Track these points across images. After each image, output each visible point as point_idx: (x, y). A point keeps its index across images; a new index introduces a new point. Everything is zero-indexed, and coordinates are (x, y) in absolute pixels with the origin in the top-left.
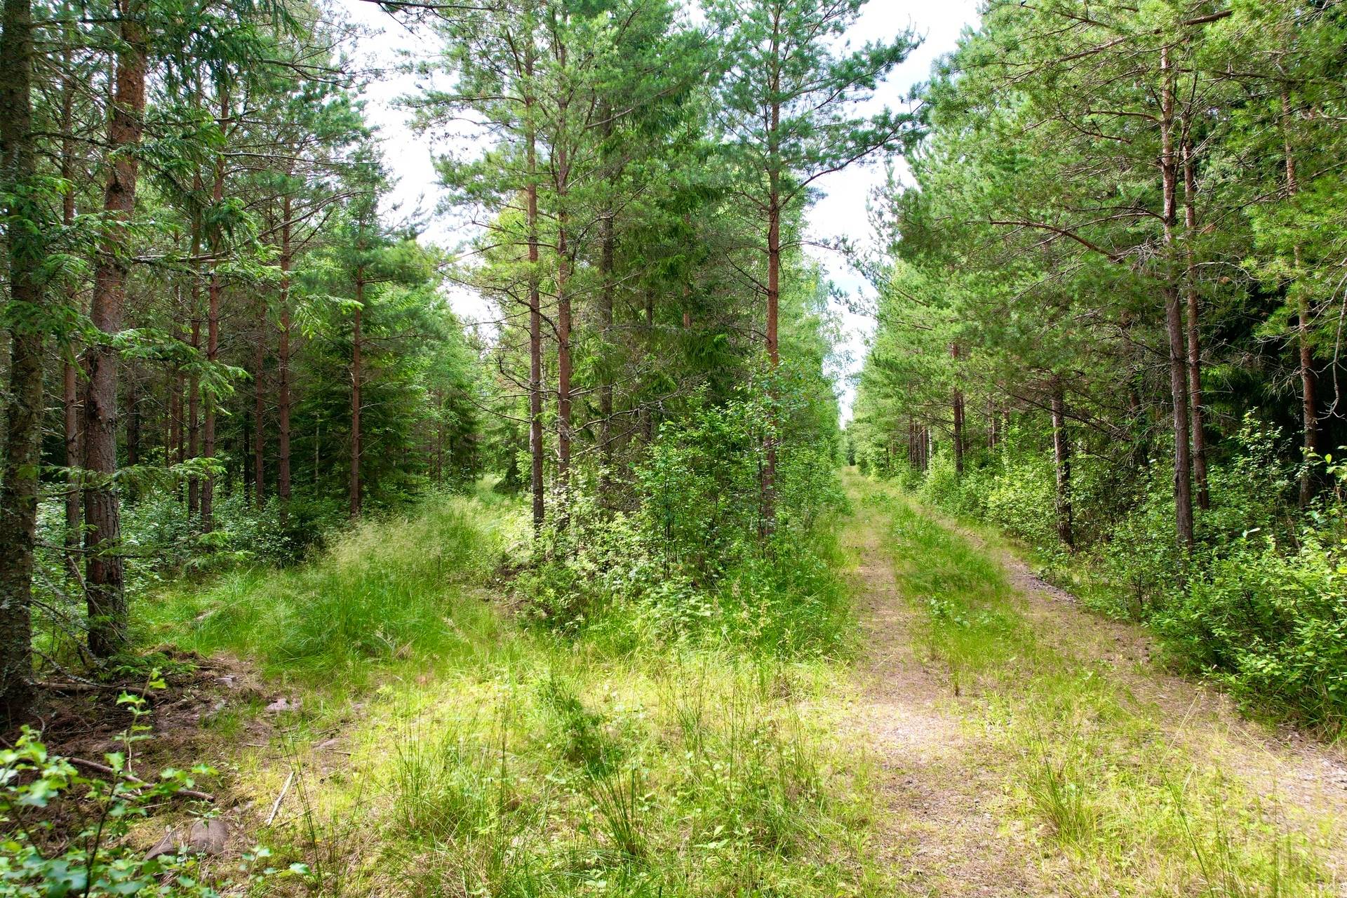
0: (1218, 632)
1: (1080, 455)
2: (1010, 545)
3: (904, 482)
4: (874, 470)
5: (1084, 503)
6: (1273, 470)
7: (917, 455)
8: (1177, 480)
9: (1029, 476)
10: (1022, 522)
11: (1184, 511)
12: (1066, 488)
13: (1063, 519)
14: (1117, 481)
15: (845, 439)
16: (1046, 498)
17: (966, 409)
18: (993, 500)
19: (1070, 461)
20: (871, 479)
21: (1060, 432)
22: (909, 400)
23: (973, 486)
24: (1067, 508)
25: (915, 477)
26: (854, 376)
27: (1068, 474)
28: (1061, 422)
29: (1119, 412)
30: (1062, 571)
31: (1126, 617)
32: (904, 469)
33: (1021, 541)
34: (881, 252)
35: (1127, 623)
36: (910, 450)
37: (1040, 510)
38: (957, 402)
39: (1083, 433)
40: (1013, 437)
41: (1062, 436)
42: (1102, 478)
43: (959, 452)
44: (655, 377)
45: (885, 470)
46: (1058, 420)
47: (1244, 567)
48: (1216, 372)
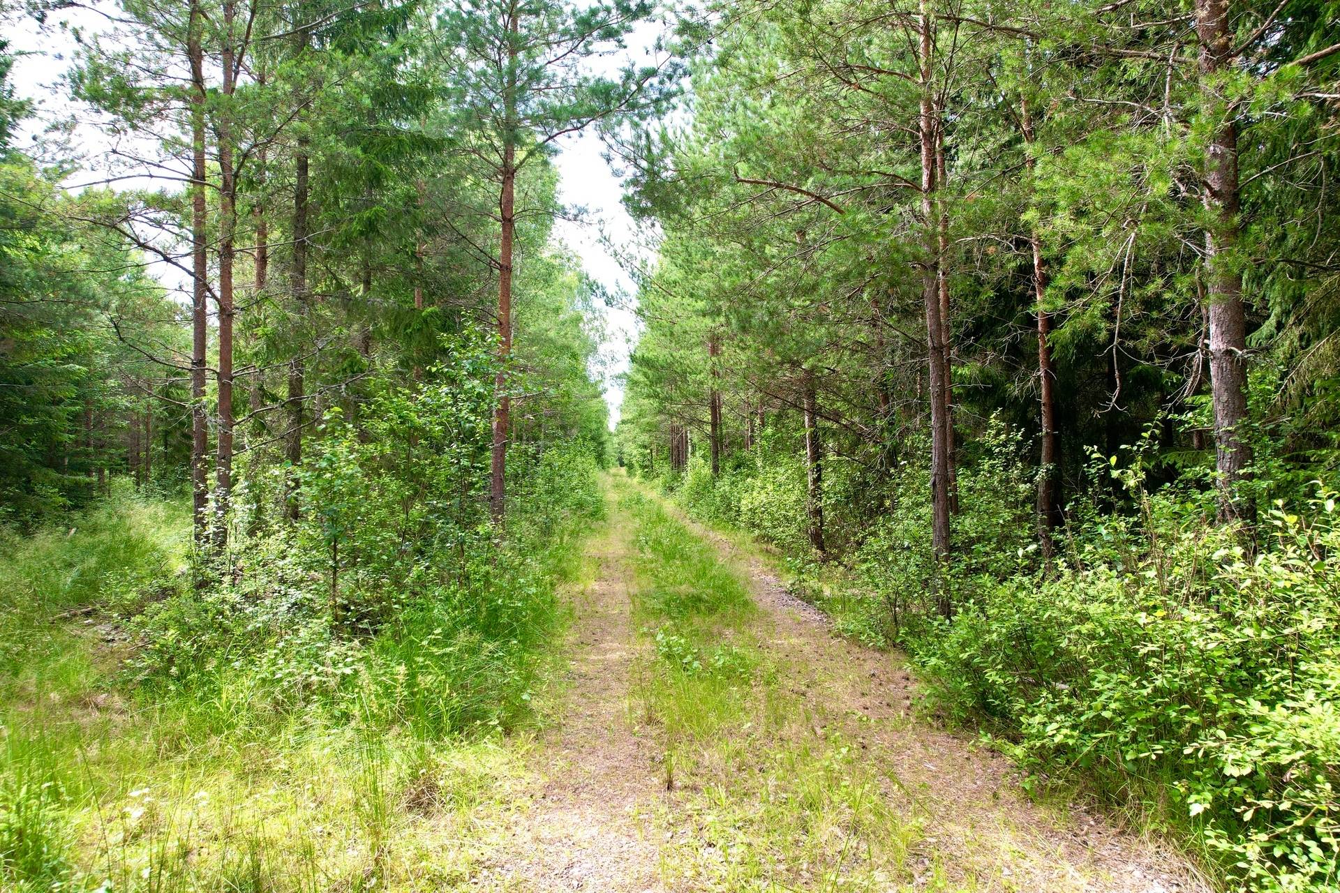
0: (992, 676)
1: (831, 457)
2: (762, 551)
3: (664, 484)
4: (639, 472)
5: (834, 507)
6: (1015, 473)
7: (678, 458)
8: (934, 484)
9: (781, 478)
10: (774, 527)
11: (941, 519)
12: (817, 493)
13: (814, 523)
14: (867, 484)
15: (615, 440)
16: (798, 501)
17: (723, 410)
18: (745, 504)
19: (822, 462)
20: (636, 480)
21: (812, 433)
22: (666, 399)
23: (727, 488)
24: (818, 512)
25: (675, 479)
26: (619, 377)
27: (820, 476)
28: (813, 423)
29: (871, 412)
30: (813, 583)
31: (881, 644)
32: (666, 469)
33: (772, 547)
34: (639, 244)
35: (882, 650)
36: (671, 450)
37: (791, 514)
38: (713, 402)
39: (834, 434)
40: (766, 438)
41: (814, 437)
42: (852, 480)
43: (716, 453)
44: (345, 356)
45: (648, 471)
46: (810, 420)
47: (1021, 595)
48: (964, 371)
